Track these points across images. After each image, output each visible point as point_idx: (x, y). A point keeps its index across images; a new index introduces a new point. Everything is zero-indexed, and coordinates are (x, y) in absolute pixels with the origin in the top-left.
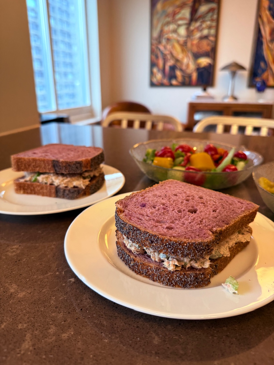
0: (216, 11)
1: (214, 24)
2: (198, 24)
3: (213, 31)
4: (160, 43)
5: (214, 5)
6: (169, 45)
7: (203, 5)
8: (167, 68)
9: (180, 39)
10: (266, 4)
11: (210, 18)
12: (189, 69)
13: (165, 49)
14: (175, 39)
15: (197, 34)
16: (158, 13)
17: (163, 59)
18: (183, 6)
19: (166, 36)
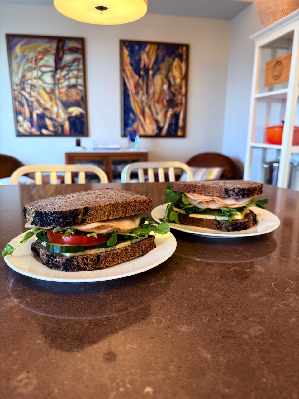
0: (81, 62)
1: (81, 74)
2: (64, 73)
3: (80, 81)
4: (23, 89)
5: (79, 56)
6: (34, 91)
7: (67, 54)
8: (35, 116)
9: (46, 86)
10: (127, 60)
11: (76, 68)
12: (60, 117)
13: (31, 96)
14: (40, 86)
15: (64, 82)
16: (16, 57)
17: (29, 106)
18: (45, 52)
19: (29, 82)
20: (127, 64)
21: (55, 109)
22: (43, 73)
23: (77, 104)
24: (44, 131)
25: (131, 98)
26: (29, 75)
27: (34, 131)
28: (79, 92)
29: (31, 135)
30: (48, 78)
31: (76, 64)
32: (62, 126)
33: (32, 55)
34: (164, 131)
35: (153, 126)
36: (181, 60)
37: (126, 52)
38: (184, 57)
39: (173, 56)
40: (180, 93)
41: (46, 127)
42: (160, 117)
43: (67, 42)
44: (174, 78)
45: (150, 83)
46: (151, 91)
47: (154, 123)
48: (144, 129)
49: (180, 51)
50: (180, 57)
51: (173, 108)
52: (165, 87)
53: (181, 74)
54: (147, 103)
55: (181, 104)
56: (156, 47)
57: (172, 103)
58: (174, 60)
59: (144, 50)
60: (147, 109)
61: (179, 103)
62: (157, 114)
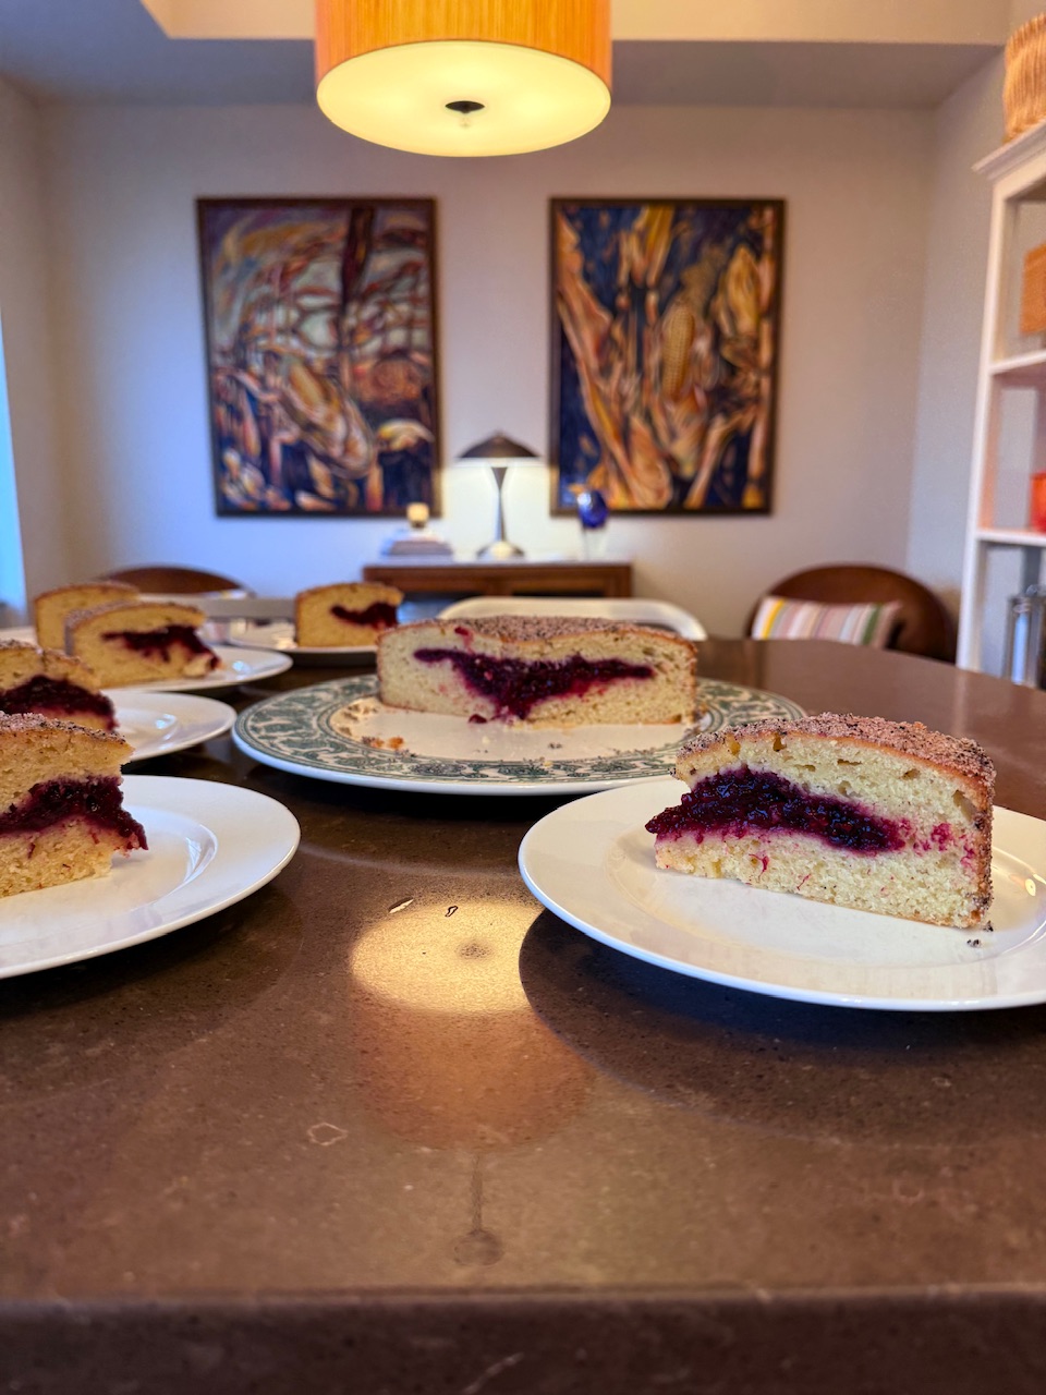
0: (424, 274)
1: (422, 313)
2: (370, 311)
3: (420, 337)
4: (243, 365)
5: (416, 255)
6: (276, 373)
7: (379, 252)
8: (276, 451)
9: (312, 354)
10: (573, 260)
11: (407, 294)
12: (355, 455)
13: (265, 387)
14: (294, 354)
15: (369, 341)
16: (226, 267)
17: (258, 418)
18: (313, 250)
19: (262, 342)
20: (572, 275)
21: (339, 429)
22: (306, 313)
23: (408, 411)
24: (305, 500)
25: (586, 389)
26: (261, 321)
27: (272, 496)
28: (414, 370)
29: (263, 511)
30: (319, 330)
31: (407, 281)
32: (361, 483)
33: (271, 260)
34: (696, 495)
35: (660, 477)
36: (758, 256)
37: (569, 236)
38: (768, 242)
39: (729, 242)
40: (754, 364)
41: (310, 486)
42: (682, 448)
43: (381, 214)
44: (733, 316)
45: (648, 334)
46: (653, 360)
47: (661, 466)
48: (627, 489)
49: (753, 222)
50: (755, 243)
51: (727, 414)
52: (702, 346)
53: (758, 298)
54: (638, 403)
55: (757, 400)
56: (669, 214)
57: (723, 398)
58: (731, 254)
59: (629, 226)
60: (637, 422)
61: (749, 399)
62: (673, 435)
